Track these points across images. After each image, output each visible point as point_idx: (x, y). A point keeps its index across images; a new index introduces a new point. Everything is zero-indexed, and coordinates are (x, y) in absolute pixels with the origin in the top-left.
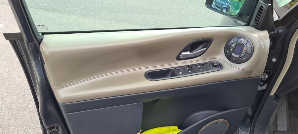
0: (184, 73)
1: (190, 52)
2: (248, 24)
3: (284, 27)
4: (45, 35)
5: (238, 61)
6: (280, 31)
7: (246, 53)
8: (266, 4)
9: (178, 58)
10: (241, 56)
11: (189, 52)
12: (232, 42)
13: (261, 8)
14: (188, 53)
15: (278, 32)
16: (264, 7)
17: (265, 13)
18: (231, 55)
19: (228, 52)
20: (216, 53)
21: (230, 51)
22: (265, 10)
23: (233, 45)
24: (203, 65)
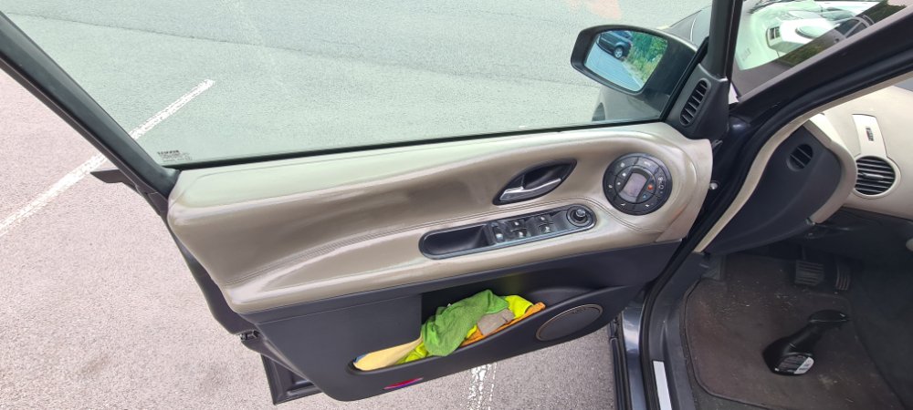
0: (507, 236)
1: (525, 188)
2: (664, 119)
3: (749, 120)
4: (184, 173)
5: (632, 209)
6: (737, 126)
7: (654, 194)
8: (714, 78)
9: (497, 201)
10: (640, 201)
11: (522, 188)
12: (623, 165)
13: (701, 87)
14: (520, 190)
15: (731, 129)
16: (709, 84)
17: (710, 99)
18: (617, 194)
19: (610, 187)
20: (584, 186)
21: (615, 185)
22: (710, 92)
23: (624, 175)
24: (551, 213)
